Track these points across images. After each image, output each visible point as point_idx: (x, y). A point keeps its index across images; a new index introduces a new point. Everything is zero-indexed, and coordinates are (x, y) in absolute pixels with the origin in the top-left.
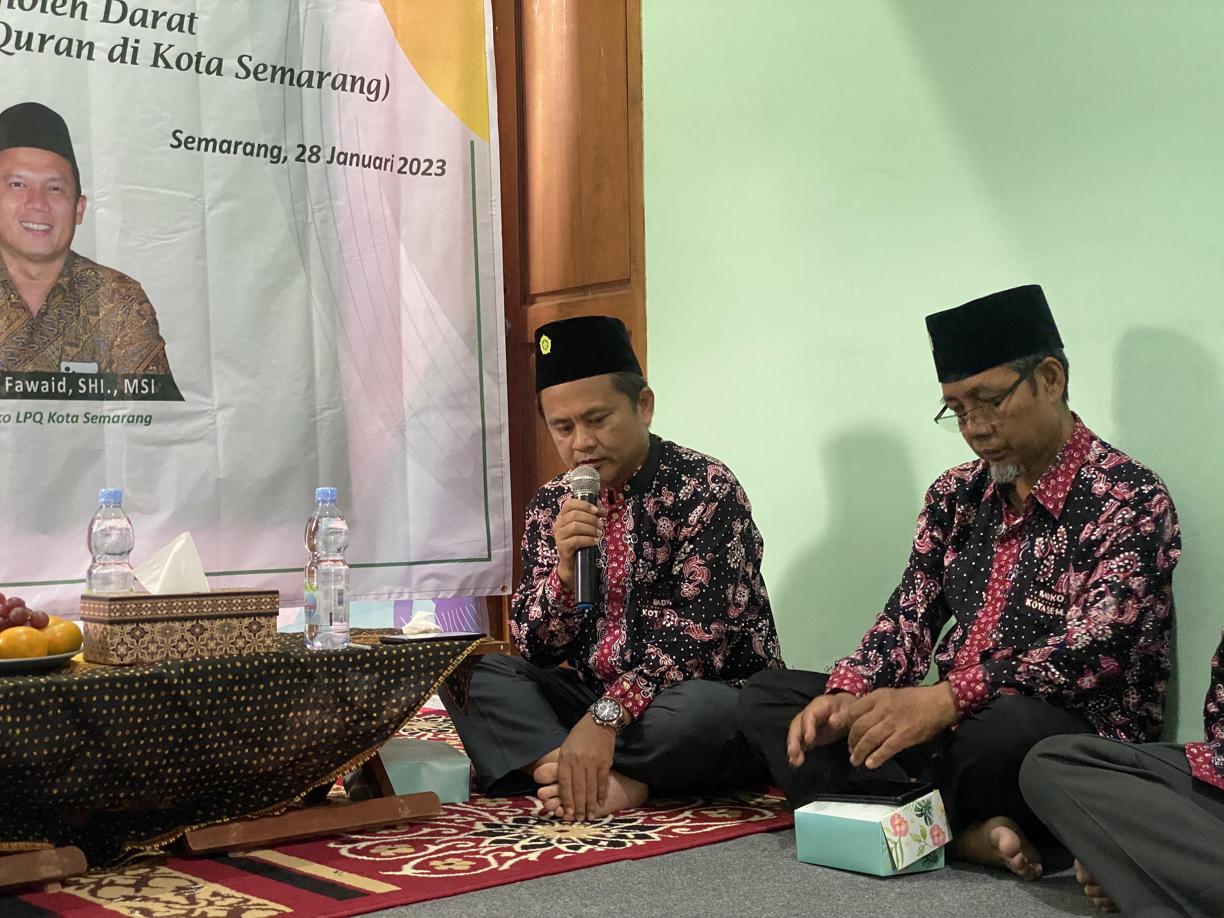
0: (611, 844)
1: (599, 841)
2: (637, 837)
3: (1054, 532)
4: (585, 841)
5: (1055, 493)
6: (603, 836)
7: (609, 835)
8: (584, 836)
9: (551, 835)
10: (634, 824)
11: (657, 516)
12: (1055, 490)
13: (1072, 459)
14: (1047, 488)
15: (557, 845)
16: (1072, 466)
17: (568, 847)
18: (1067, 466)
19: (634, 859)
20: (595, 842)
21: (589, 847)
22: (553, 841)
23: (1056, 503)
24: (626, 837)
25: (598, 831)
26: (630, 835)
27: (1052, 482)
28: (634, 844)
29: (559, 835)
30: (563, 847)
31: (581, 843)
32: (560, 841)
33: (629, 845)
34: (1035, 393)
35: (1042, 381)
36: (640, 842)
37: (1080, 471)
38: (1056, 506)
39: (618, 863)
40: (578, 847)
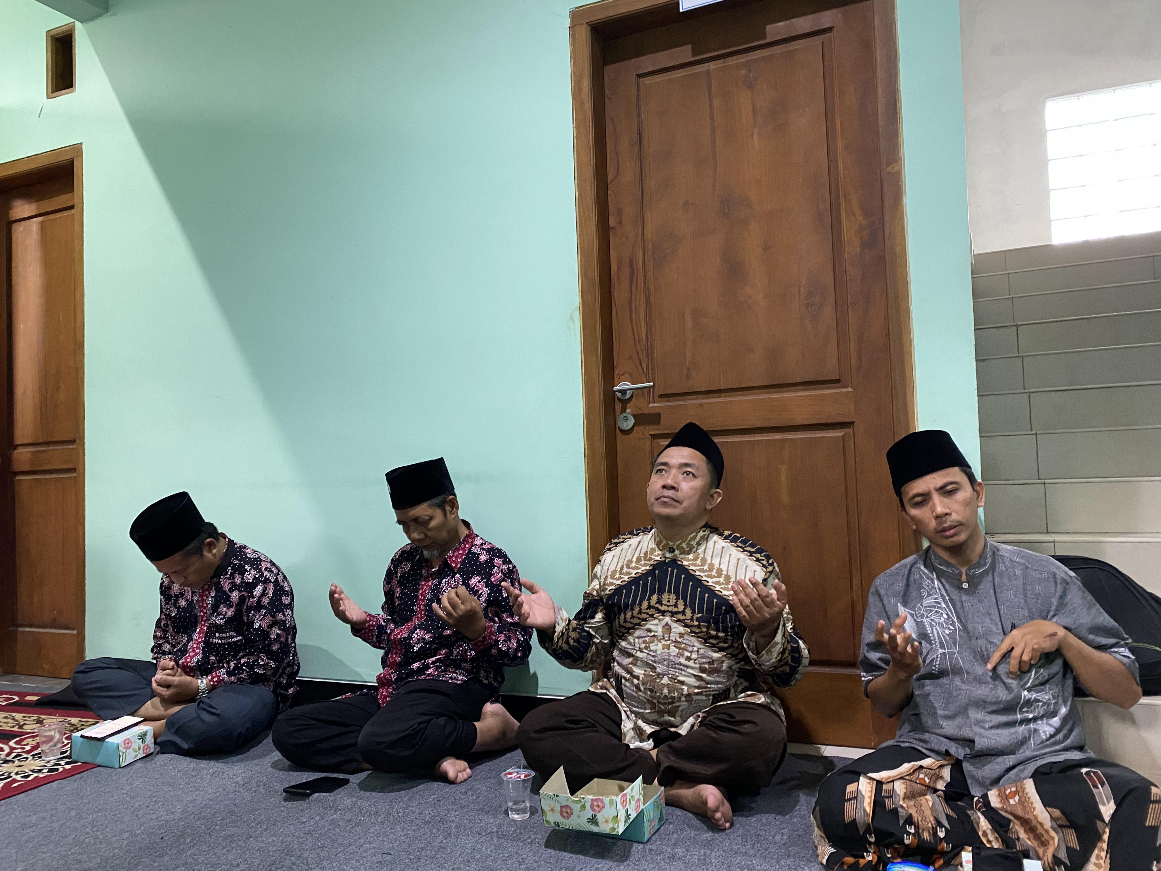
0: (50, 770)
1: (42, 770)
2: (67, 763)
3: (453, 577)
4: (33, 771)
5: (457, 559)
6: (45, 766)
7: (49, 765)
8: (33, 767)
9: (10, 770)
10: (66, 755)
11: (231, 590)
12: (457, 557)
13: (468, 543)
14: (453, 556)
15: (14, 777)
16: (467, 546)
17: (22, 777)
18: (465, 545)
19: (63, 779)
20: (40, 771)
21: (36, 775)
22: (12, 775)
23: (457, 563)
24: (60, 765)
25: (43, 763)
26: (63, 763)
27: (457, 553)
28: (64, 769)
29: (17, 770)
30: (18, 777)
31: (31, 773)
32: (17, 774)
33: (61, 770)
34: (445, 515)
35: (448, 508)
36: (68, 767)
37: (471, 548)
38: (456, 566)
39: (53, 783)
40: (28, 776)
